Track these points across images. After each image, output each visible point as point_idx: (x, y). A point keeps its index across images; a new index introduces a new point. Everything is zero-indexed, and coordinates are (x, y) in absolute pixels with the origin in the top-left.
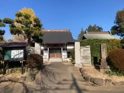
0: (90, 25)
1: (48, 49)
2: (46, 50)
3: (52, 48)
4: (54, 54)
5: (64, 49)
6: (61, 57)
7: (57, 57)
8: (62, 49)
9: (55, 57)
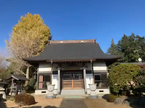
0: (124, 35)
1: (59, 71)
2: (55, 73)
3: (65, 69)
4: (70, 81)
5: (87, 72)
6: (84, 87)
7: (76, 86)
8: (85, 71)
9: (71, 87)
